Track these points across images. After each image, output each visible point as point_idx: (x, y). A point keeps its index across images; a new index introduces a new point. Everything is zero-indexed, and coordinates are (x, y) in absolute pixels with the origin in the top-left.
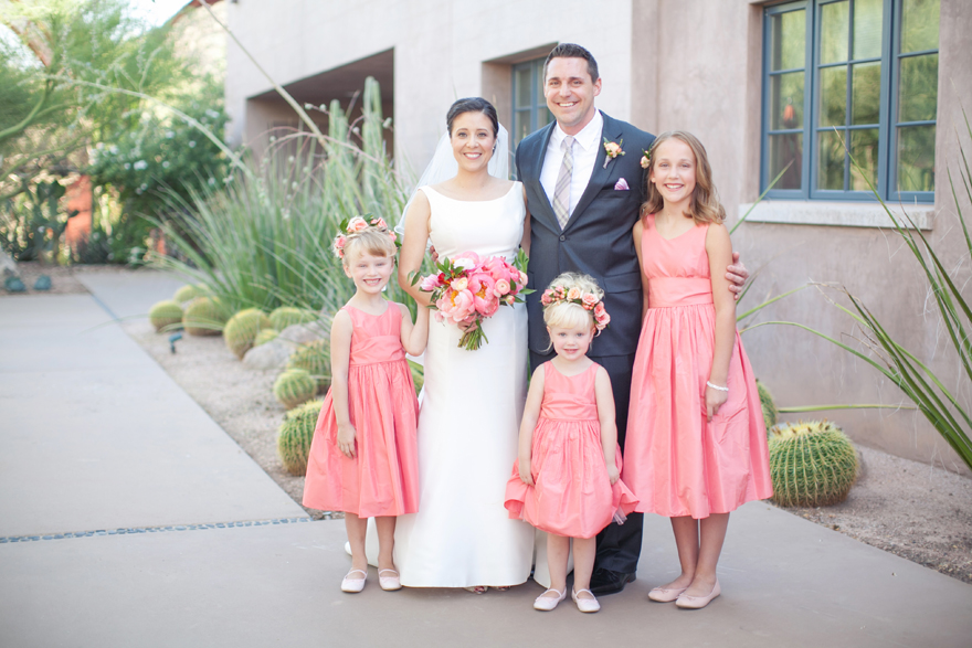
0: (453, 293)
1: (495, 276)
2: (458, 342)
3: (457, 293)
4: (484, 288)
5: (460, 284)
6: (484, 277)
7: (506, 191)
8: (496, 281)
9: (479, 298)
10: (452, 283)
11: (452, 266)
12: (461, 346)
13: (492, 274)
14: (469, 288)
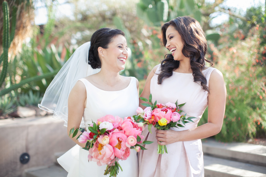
0: (100, 147)
1: (127, 133)
2: (104, 172)
3: (102, 146)
4: (120, 142)
5: (104, 140)
6: (121, 135)
7: (127, 84)
8: (128, 136)
9: (117, 149)
10: (99, 139)
11: (98, 127)
12: (106, 174)
13: (125, 132)
14: (110, 144)
